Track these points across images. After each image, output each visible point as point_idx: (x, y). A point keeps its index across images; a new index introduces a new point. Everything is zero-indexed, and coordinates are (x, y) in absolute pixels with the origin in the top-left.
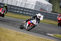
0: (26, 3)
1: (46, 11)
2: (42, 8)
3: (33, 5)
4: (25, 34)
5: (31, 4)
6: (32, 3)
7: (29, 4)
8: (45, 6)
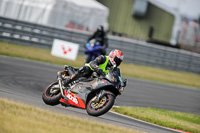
0: (21, 6)
1: (87, 29)
2: (75, 19)
3: (44, 10)
4: (18, 104)
5: (37, 8)
6: (43, 6)
7: (32, 8)
8: (84, 14)
